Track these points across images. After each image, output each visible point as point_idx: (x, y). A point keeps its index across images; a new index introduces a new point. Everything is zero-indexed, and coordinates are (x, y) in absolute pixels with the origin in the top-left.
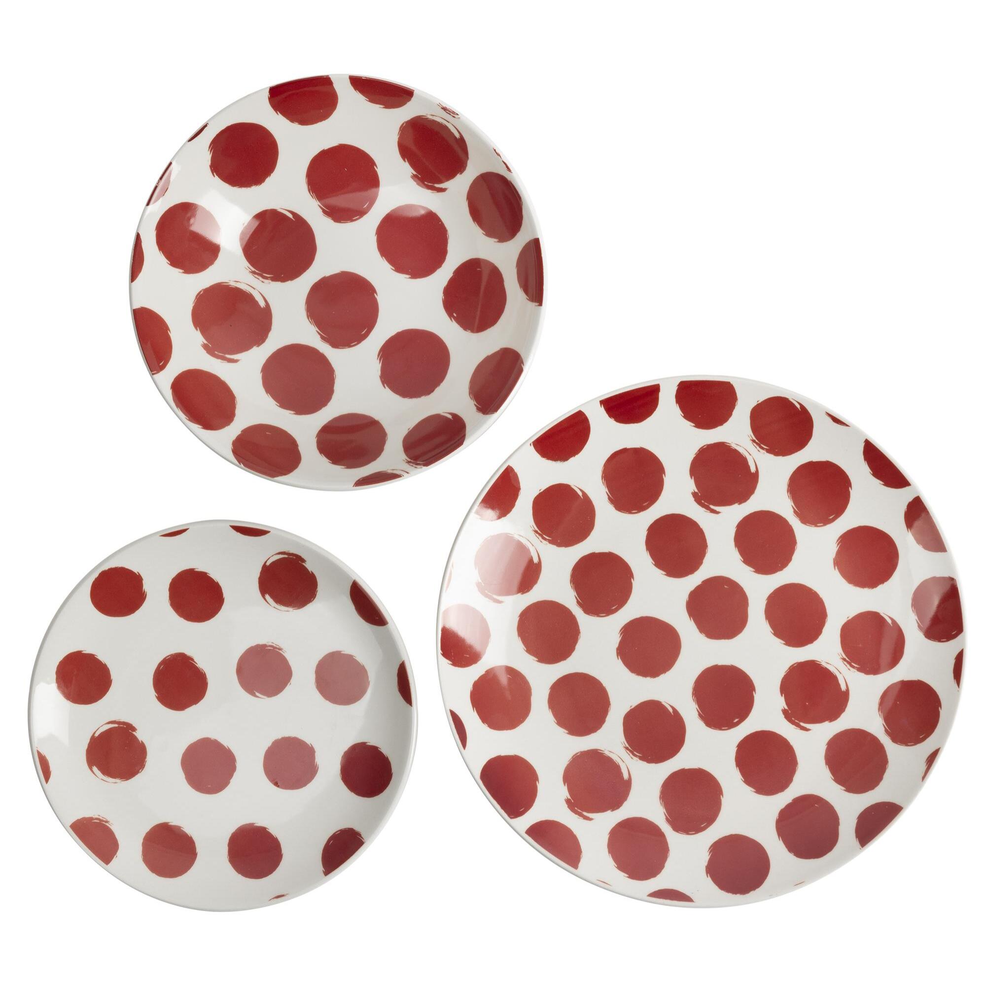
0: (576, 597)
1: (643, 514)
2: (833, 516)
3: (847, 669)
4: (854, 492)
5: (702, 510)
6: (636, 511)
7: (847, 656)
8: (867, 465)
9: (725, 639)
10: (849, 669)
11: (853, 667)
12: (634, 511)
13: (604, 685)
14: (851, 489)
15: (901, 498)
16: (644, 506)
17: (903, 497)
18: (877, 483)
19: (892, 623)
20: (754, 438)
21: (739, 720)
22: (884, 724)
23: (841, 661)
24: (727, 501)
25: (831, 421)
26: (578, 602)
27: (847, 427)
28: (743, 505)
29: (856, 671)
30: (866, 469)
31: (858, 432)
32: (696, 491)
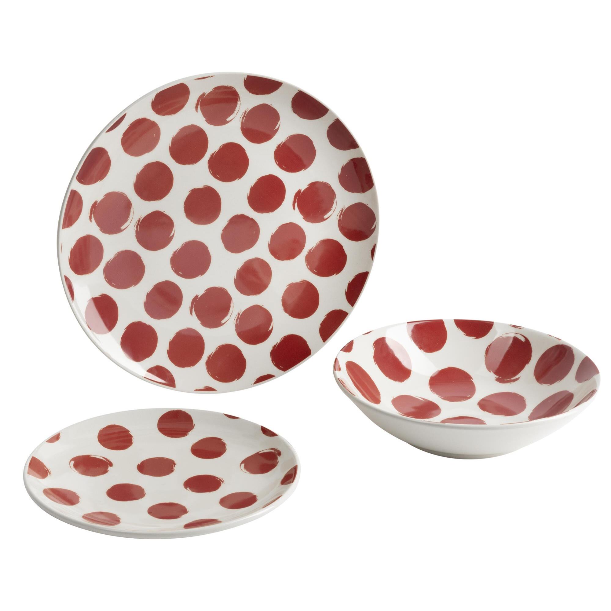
0: (215, 152)
1: (278, 168)
2: (316, 272)
3: (234, 319)
4: (334, 277)
5: (292, 199)
6: (278, 163)
7: (241, 315)
8: (353, 278)
9: (224, 245)
10: (234, 320)
11: (237, 321)
12: (277, 162)
13: (171, 191)
14: (336, 275)
15: (342, 304)
16: (283, 167)
17: (344, 305)
18: (345, 288)
19: (270, 330)
20: (344, 210)
21: (182, 275)
22: (213, 353)
23: (237, 313)
24: (302, 210)
25: (371, 249)
26: (213, 154)
27: (371, 259)
28: (304, 220)
29: (235, 323)
30: (350, 278)
31: (370, 265)
32: (302, 191)
